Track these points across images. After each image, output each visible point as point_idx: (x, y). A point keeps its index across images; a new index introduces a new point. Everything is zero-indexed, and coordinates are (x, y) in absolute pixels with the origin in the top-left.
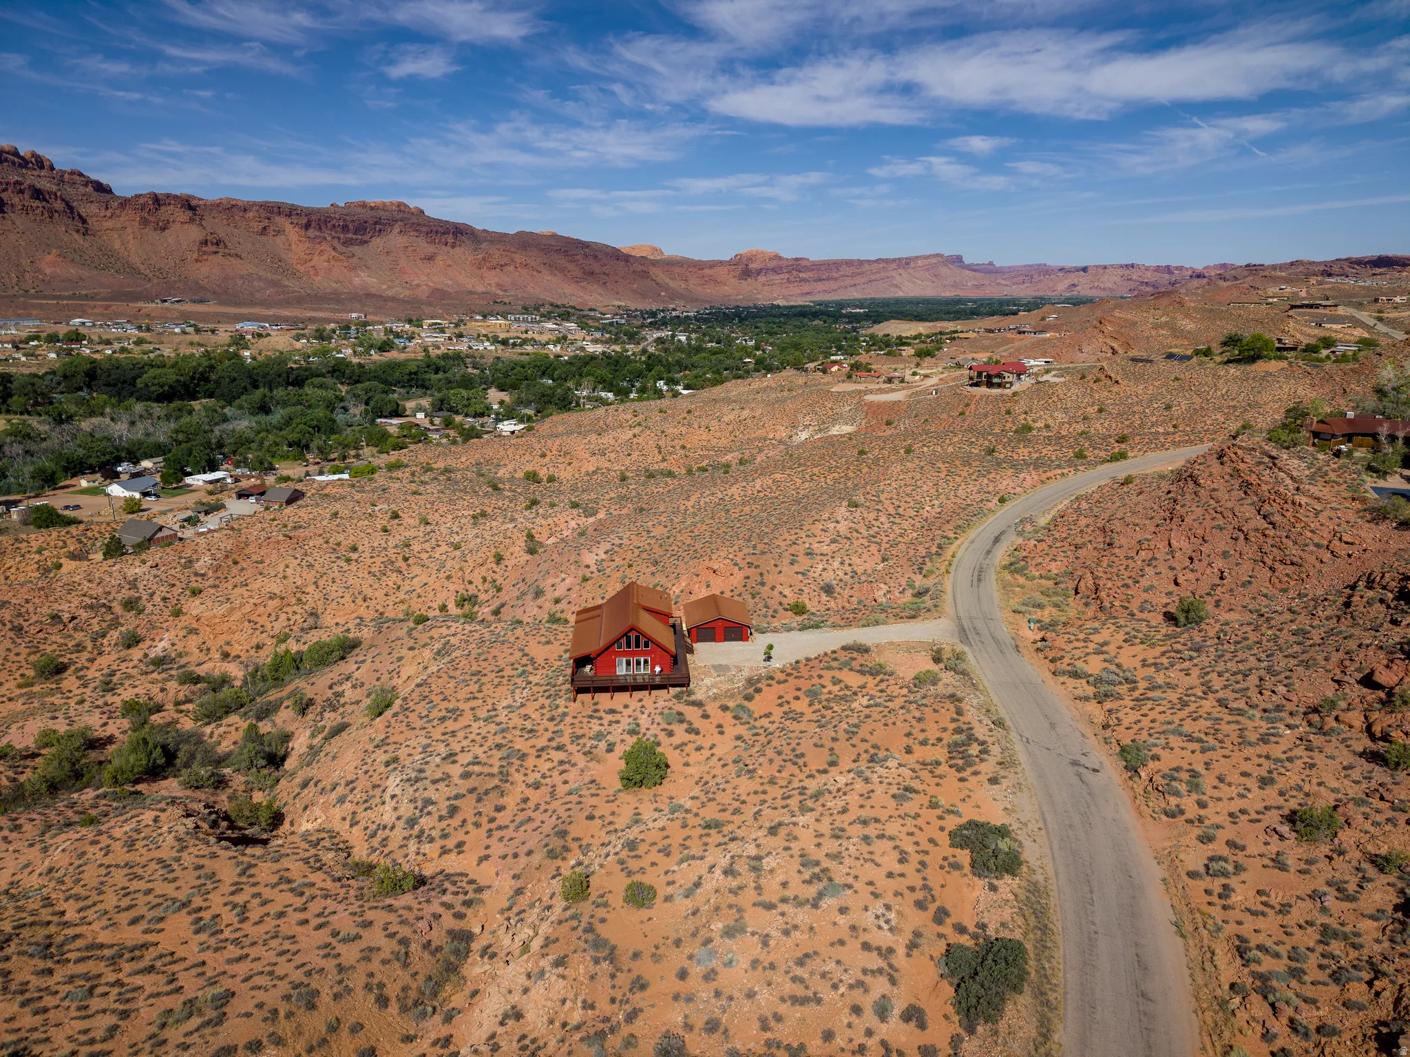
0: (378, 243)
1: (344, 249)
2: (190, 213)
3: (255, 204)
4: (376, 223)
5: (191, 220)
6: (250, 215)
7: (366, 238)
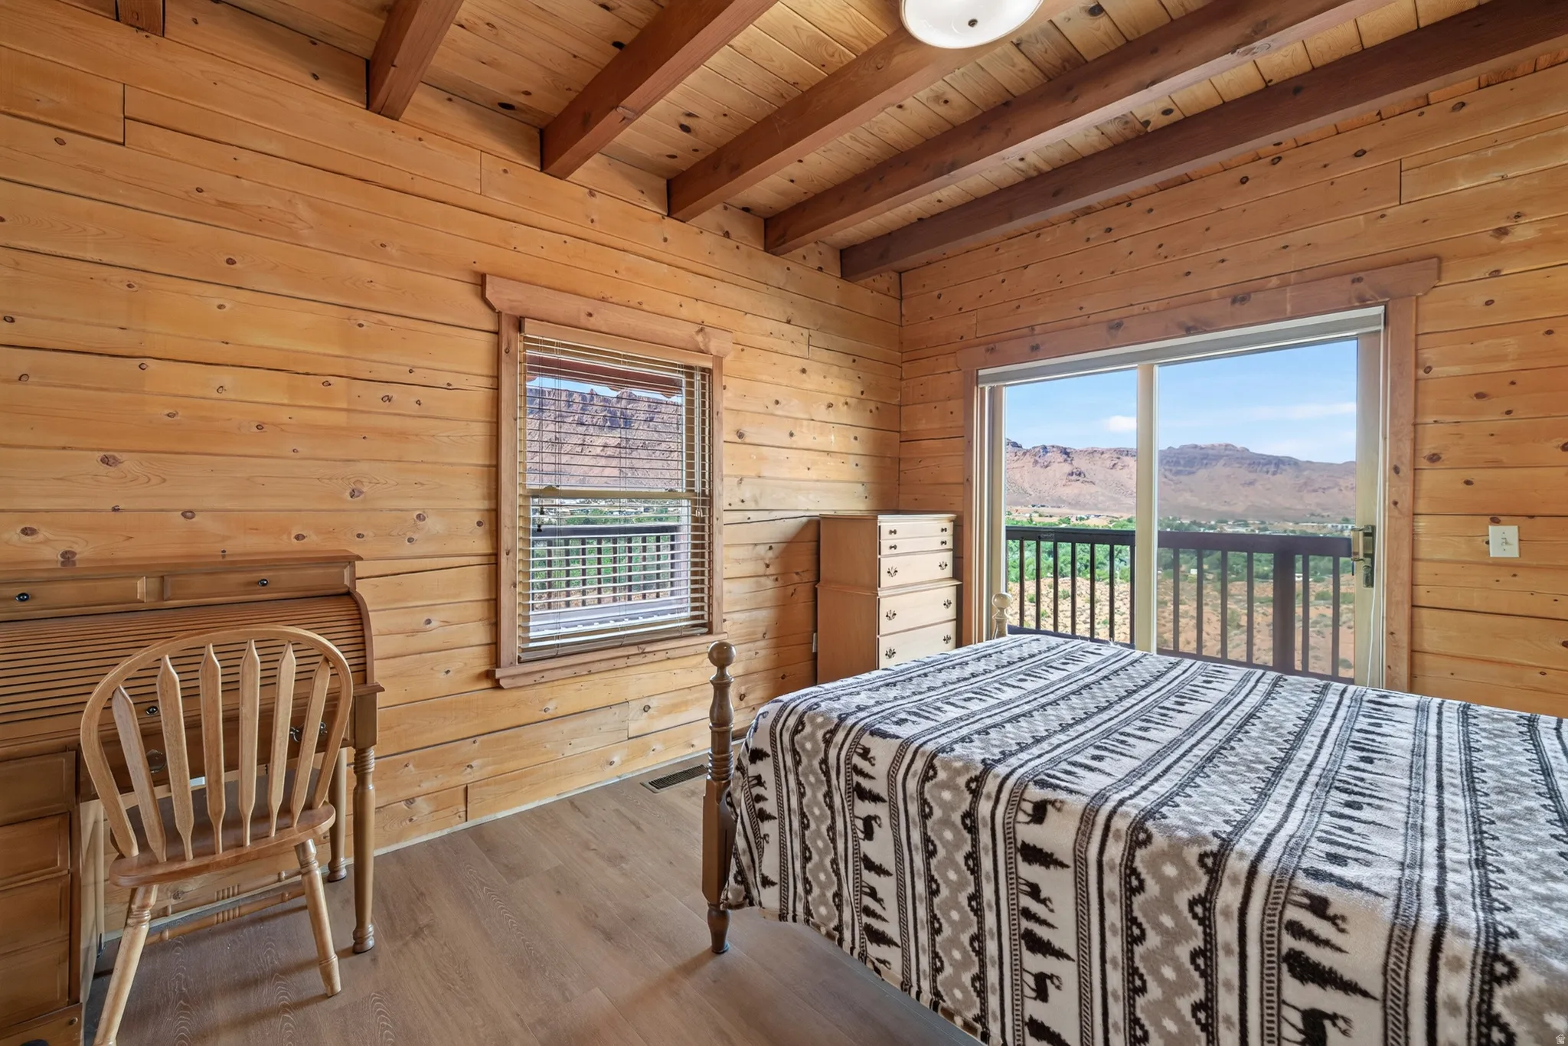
0: (1202, 473)
1: (1174, 478)
2: (1065, 456)
3: (1110, 450)
4: (1205, 458)
5: (1065, 461)
6: (1106, 456)
7: (1194, 469)
